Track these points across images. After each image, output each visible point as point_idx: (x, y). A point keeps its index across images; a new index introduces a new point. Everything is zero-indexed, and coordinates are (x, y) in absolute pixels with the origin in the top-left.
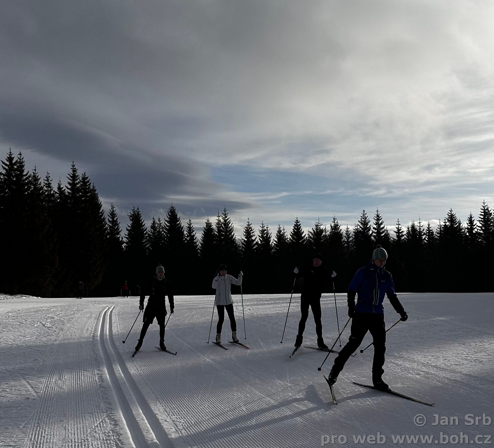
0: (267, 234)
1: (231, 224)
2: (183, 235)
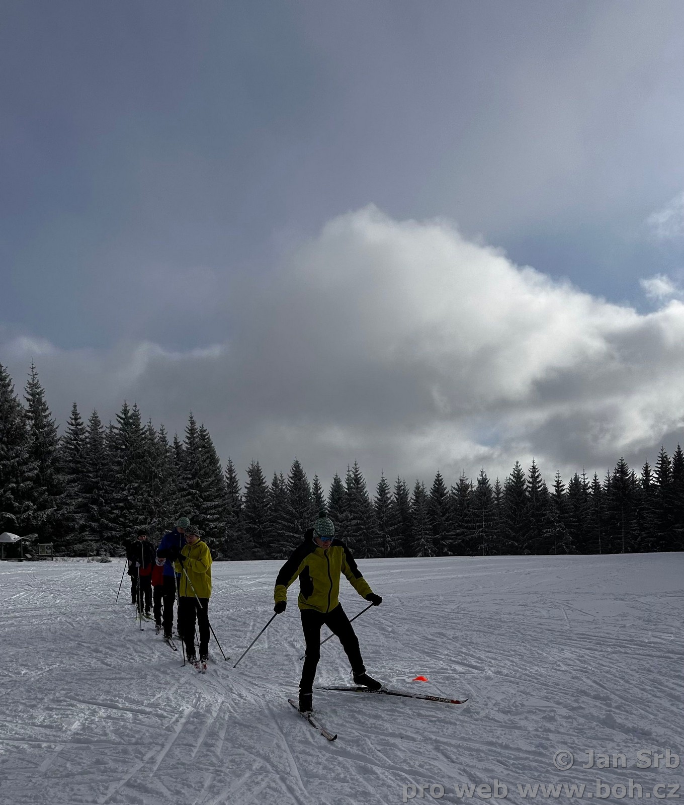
0: (404, 490)
1: (363, 479)
2: (308, 493)
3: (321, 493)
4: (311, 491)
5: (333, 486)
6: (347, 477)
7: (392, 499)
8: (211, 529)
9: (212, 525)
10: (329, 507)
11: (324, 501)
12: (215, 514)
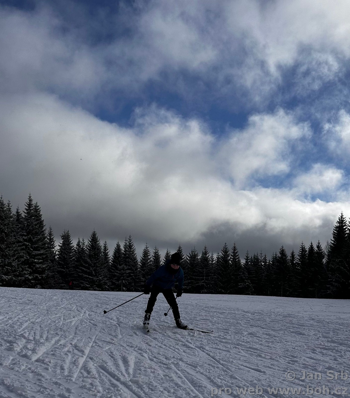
0: (158, 255)
1: (134, 246)
2: (100, 252)
3: (108, 253)
4: (102, 250)
5: (116, 249)
6: (124, 244)
7: (151, 259)
8: (36, 268)
9: (38, 266)
10: (112, 261)
11: (109, 258)
12: (40, 259)
